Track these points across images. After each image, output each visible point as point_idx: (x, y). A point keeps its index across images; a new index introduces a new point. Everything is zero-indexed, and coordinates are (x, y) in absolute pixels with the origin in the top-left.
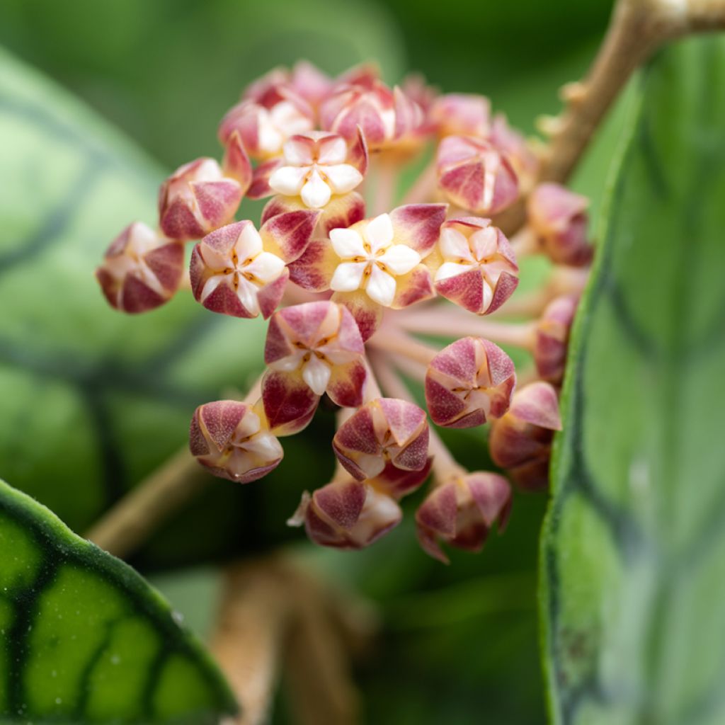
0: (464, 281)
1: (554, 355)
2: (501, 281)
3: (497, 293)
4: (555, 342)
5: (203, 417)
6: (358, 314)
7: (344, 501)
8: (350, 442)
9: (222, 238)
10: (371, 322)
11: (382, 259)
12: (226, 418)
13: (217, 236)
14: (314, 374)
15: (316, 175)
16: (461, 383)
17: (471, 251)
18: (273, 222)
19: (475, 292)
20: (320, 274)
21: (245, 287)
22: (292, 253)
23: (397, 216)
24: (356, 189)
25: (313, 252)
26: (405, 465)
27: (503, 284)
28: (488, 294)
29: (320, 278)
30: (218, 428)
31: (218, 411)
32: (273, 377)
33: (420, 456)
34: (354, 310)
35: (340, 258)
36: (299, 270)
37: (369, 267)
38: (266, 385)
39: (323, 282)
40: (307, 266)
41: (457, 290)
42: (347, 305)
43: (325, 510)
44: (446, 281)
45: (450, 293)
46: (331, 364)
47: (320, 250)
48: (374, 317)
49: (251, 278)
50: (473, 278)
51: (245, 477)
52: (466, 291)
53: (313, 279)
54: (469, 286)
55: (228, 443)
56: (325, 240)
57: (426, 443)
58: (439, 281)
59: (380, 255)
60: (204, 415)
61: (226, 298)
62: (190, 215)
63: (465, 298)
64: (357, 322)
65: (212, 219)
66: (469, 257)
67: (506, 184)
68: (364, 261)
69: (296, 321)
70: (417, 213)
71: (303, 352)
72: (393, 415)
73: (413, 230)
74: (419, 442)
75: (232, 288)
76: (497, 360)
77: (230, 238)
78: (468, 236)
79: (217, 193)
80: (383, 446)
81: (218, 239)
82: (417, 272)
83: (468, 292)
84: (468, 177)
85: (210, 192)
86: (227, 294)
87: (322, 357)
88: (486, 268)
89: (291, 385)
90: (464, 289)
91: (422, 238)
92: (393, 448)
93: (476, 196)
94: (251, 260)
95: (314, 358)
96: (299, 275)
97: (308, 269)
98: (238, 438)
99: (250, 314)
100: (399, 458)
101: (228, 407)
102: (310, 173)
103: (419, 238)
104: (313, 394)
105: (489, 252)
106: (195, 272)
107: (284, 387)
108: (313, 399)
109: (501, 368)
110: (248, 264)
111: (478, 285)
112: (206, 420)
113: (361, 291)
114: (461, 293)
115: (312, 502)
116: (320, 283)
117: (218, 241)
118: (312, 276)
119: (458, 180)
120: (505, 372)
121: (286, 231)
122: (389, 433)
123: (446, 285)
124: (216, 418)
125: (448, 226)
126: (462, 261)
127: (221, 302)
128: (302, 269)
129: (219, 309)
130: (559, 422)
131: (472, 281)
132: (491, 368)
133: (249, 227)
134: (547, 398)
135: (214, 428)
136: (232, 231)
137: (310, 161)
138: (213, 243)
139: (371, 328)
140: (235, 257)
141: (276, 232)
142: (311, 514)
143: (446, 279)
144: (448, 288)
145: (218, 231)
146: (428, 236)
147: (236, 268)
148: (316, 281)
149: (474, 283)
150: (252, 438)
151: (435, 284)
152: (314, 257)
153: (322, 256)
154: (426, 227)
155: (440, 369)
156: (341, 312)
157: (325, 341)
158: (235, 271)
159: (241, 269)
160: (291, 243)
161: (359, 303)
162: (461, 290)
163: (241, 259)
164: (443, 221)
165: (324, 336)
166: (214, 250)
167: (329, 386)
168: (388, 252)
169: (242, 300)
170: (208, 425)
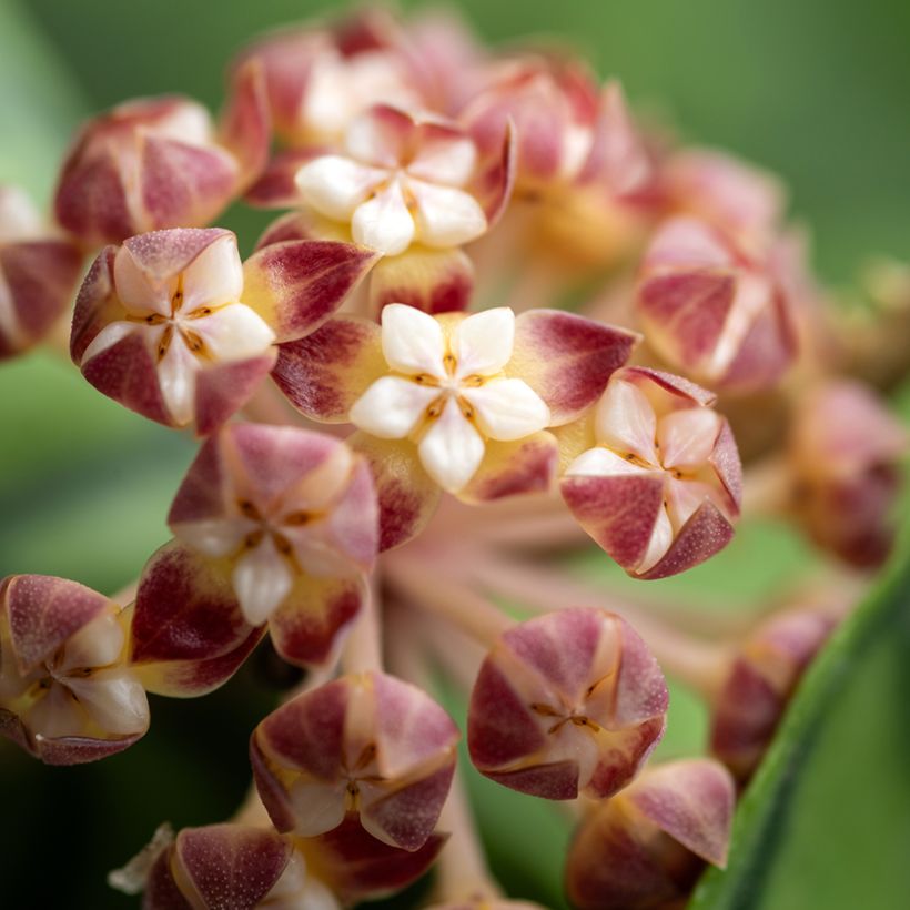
0: (624, 493)
1: (755, 714)
2: (697, 518)
3: (682, 541)
4: (765, 688)
5: (11, 597)
6: (387, 491)
7: (238, 864)
8: (287, 744)
9: (164, 248)
10: (409, 515)
11: (473, 394)
12: (57, 611)
13: (157, 242)
14: (257, 579)
15: (395, 190)
16: (550, 696)
17: (657, 445)
18: (279, 253)
19: (639, 523)
20: (337, 388)
21: (179, 359)
22: (295, 323)
23: (529, 326)
24: (467, 248)
25: (340, 342)
26: (384, 826)
27: (699, 526)
28: (661, 538)
29: (336, 396)
30: (33, 626)
31: (45, 593)
32: (174, 560)
33: (420, 819)
34: (382, 480)
35: (388, 367)
36: (300, 366)
37: (441, 401)
38: (155, 570)
39: (340, 405)
40: (318, 365)
41: (603, 506)
42: (373, 463)
43: (193, 873)
44: (587, 482)
45: (587, 509)
46: (297, 571)
47: (355, 341)
48: (418, 507)
49: (197, 345)
50: (643, 492)
51: (54, 746)
52: (621, 513)
53: (320, 394)
54: (630, 506)
55: (43, 665)
56: (371, 324)
57: (442, 796)
58: (573, 477)
59: (469, 386)
60: (15, 593)
61: (132, 367)
62: (118, 191)
63: (615, 529)
64: (381, 501)
65: (159, 213)
66: (649, 454)
67: (768, 344)
68: (435, 386)
69: (258, 456)
70: (571, 334)
71: (250, 526)
72: (392, 714)
73: (553, 364)
74: (427, 788)
75: (153, 352)
76: (639, 673)
77: (180, 251)
78: (660, 415)
79: (186, 167)
80: (353, 775)
81: (157, 246)
82: (534, 444)
83: (623, 517)
84: (698, 298)
85: (174, 159)
86: (137, 360)
87: (285, 548)
88: (674, 486)
89: (205, 585)
90: (618, 509)
91: (565, 386)
92: (371, 787)
93: (701, 341)
94: (208, 311)
95: (267, 546)
96: (296, 376)
97: (316, 372)
98: (68, 664)
99: (169, 415)
100: (375, 810)
101: (69, 592)
102: (384, 185)
103: (559, 383)
104: (241, 621)
105: (691, 458)
106: (89, 296)
107: (188, 587)
108: (237, 631)
109: (643, 692)
110: (201, 316)
111: (649, 510)
112: (15, 604)
113: (408, 446)
114: (608, 515)
115: (173, 849)
116: (332, 405)
117: (154, 250)
118: (320, 388)
119: (676, 297)
120: (647, 703)
121: (297, 277)
122: (370, 753)
123: (584, 488)
124: (36, 605)
125: (629, 380)
126: (631, 456)
127: (120, 373)
128: (305, 366)
129: (113, 387)
130: (724, 851)
131: (640, 498)
132: (623, 684)
133: (226, 245)
134: (716, 794)
135: (26, 626)
136: (189, 241)
137: (392, 161)
138: (144, 252)
139: (404, 527)
140: (179, 295)
141: (275, 275)
142: (162, 871)
143: (589, 477)
144: (587, 498)
145: (161, 234)
146: (578, 387)
147: (172, 317)
148: (327, 400)
149: (642, 502)
150: (97, 674)
151: (564, 480)
152: (338, 352)
153: (355, 356)
154: (580, 367)
155: (519, 652)
156: (354, 470)
157: (301, 519)
158: (169, 321)
159: (182, 321)
160: (299, 302)
161: (397, 469)
162: (612, 509)
163: (190, 303)
164: (620, 365)
165: (303, 506)
166: (140, 264)
167: (279, 615)
168: (489, 385)
169: (165, 384)
170: (16, 615)
